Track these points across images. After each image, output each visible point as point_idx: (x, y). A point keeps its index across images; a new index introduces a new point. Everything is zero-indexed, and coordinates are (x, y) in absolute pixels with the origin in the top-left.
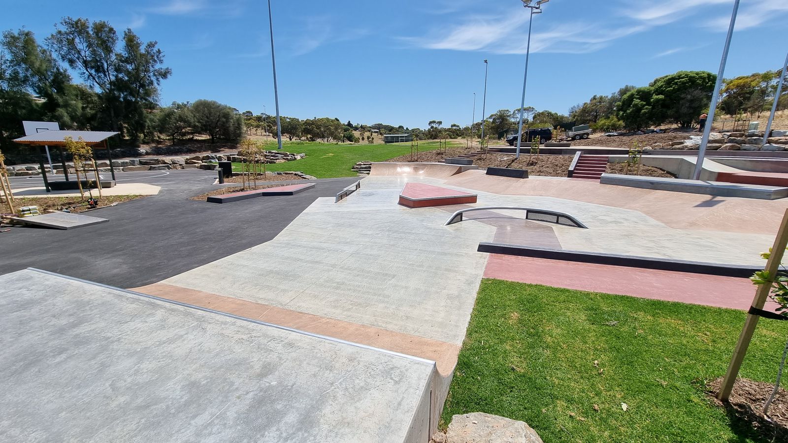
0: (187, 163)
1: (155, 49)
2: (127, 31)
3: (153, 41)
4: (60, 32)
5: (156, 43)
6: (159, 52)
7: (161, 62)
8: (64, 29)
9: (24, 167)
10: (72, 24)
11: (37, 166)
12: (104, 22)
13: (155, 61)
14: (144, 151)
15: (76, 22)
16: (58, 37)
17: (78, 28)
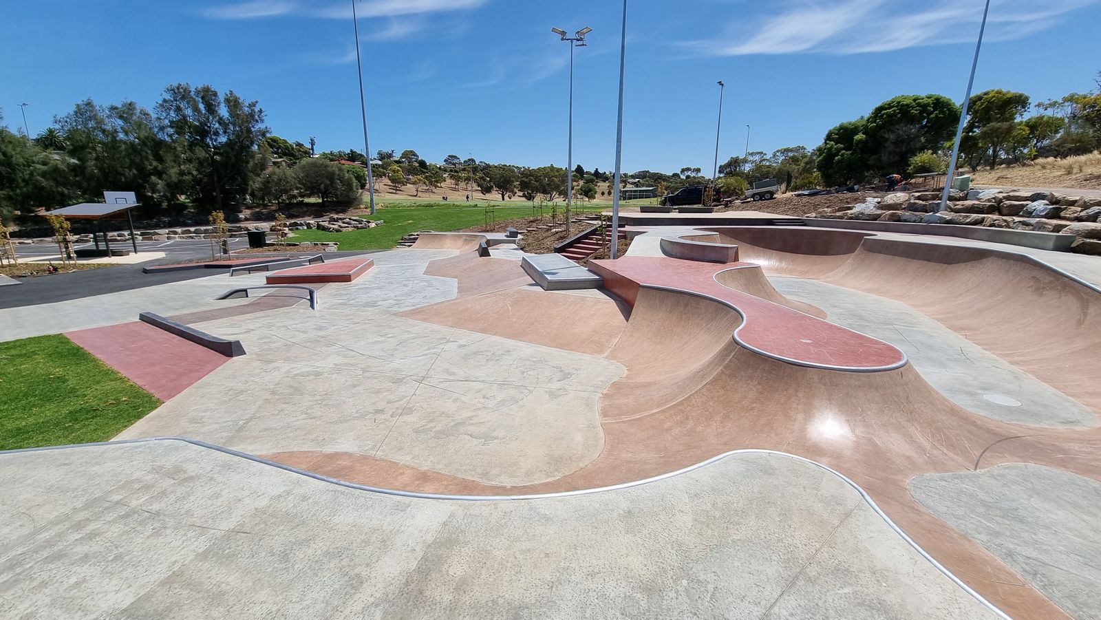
0: (271, 230)
1: (257, 109)
2: (228, 93)
3: (254, 101)
4: (165, 101)
5: (257, 102)
6: (261, 111)
7: (262, 121)
8: (168, 97)
9: (116, 233)
10: (174, 90)
11: (126, 233)
12: (208, 86)
13: (257, 121)
14: (243, 217)
15: (178, 88)
16: (165, 105)
17: (180, 94)
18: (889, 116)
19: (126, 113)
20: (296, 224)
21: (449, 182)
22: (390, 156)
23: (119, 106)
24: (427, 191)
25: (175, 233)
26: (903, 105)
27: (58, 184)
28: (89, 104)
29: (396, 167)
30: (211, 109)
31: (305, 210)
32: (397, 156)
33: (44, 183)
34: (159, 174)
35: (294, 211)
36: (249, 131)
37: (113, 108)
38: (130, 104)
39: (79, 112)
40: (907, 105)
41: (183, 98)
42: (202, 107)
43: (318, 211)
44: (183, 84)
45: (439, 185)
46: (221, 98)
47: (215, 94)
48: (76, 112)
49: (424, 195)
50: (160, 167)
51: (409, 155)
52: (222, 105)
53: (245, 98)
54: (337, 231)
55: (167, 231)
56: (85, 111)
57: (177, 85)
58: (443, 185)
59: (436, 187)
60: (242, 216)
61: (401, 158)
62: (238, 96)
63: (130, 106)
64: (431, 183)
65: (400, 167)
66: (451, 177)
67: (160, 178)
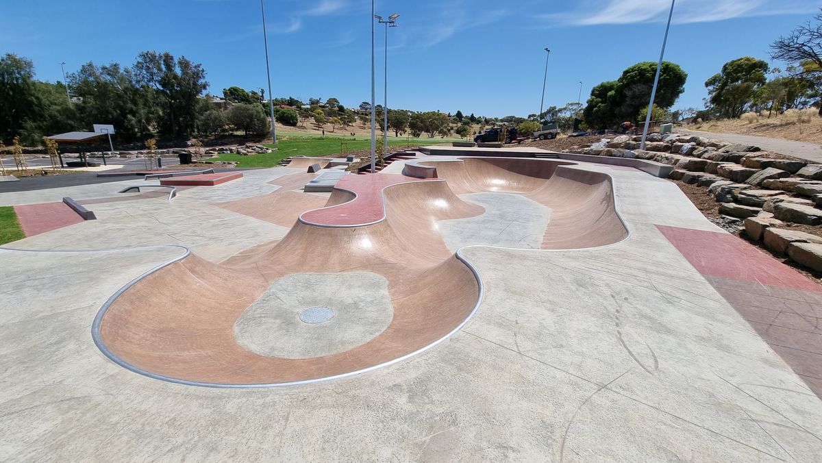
1: (201, 69)
2: (181, 58)
3: (198, 64)
4: (138, 63)
5: (201, 65)
6: (203, 71)
7: (204, 77)
8: (140, 60)
10: (144, 56)
11: (110, 153)
12: (168, 53)
13: (200, 77)
15: (147, 54)
16: (139, 66)
17: (149, 59)
18: (632, 77)
19: (113, 70)
20: (222, 150)
21: (359, 122)
22: (318, 102)
23: (108, 66)
24: (341, 129)
25: (142, 153)
26: (642, 70)
27: (68, 118)
28: (90, 65)
29: (320, 110)
30: (169, 67)
31: (233, 140)
32: (323, 102)
33: (59, 118)
34: (134, 113)
35: (225, 141)
36: (195, 84)
37: (104, 68)
38: (115, 65)
39: (84, 70)
40: (645, 70)
41: (151, 61)
42: (163, 67)
43: (241, 141)
44: (151, 51)
45: (350, 124)
46: (176, 61)
47: (172, 58)
48: (82, 71)
49: (339, 131)
50: (134, 108)
51: (332, 102)
52: (177, 66)
53: (193, 61)
54: (245, 154)
55: (137, 152)
56: (87, 70)
57: (146, 52)
58: (354, 124)
59: (348, 125)
60: (189, 143)
61: (327, 103)
62: (188, 59)
63: (116, 66)
64: (344, 123)
65: (323, 110)
66: (361, 119)
67: (134, 116)
